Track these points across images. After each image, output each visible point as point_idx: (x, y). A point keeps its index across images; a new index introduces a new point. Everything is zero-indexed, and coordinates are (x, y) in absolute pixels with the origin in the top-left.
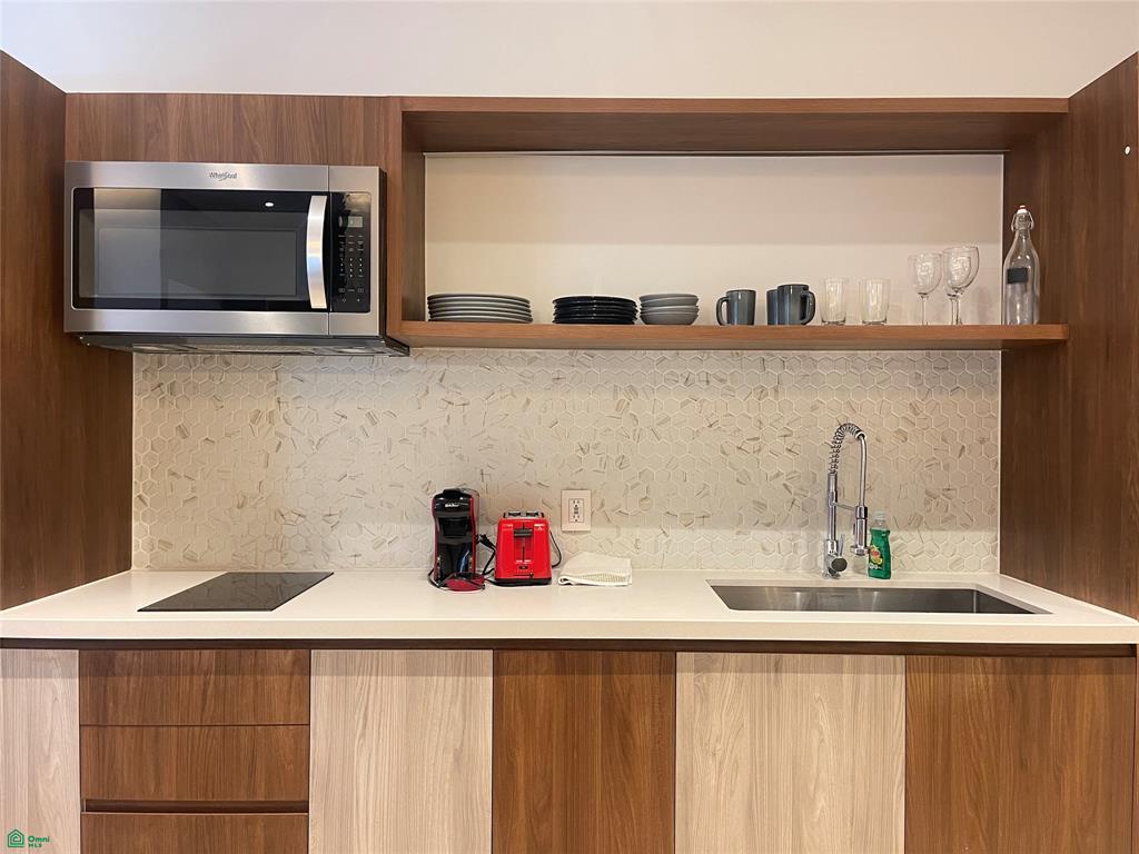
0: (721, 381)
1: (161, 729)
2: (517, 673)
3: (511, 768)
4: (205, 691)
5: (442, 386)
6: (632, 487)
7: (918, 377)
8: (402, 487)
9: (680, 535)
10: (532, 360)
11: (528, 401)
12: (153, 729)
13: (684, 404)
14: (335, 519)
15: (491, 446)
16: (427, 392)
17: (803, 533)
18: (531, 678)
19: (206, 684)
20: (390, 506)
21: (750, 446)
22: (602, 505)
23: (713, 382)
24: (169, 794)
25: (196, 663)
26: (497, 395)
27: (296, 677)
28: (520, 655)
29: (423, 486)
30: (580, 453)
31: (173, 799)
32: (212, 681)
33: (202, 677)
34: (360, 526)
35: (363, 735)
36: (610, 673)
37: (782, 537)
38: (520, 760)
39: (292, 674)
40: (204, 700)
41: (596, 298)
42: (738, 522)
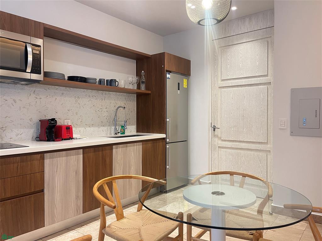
0: (95, 97)
1: (5, 179)
2: (87, 153)
3: (86, 172)
4: (17, 167)
5: (34, 94)
6: (79, 119)
7: (125, 98)
8: (24, 119)
9: (88, 129)
10: (57, 89)
11: (56, 99)
12: (3, 179)
13: (89, 101)
14: (4, 129)
15: (47, 109)
16: (30, 95)
17: (109, 127)
18: (90, 154)
19: (18, 165)
20: (21, 125)
21: (100, 110)
22: (73, 123)
23: (94, 97)
24: (8, 195)
25: (15, 161)
26: (49, 97)
27: (41, 160)
28: (87, 150)
29: (30, 119)
30: (68, 111)
31: (10, 196)
32: (19, 165)
33: (17, 164)
34: (12, 130)
35: (57, 171)
36: (103, 151)
37: (105, 128)
38: (88, 171)
39: (40, 160)
40: (17, 170)
41: (80, 77)
42: (99, 126)
